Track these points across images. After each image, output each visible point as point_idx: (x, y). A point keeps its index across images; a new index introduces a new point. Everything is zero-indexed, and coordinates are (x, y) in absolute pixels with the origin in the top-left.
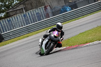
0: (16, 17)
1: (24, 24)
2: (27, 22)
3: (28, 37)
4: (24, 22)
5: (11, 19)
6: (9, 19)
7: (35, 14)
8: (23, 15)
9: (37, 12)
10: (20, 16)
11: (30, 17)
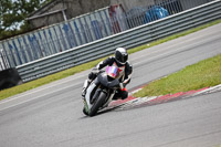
0: (47, 31)
1: (65, 46)
2: (72, 41)
3: (73, 74)
4: (64, 42)
5: (36, 34)
6: (31, 35)
7: (89, 23)
8: (62, 26)
9: (93, 19)
10: (56, 28)
11: (77, 29)
